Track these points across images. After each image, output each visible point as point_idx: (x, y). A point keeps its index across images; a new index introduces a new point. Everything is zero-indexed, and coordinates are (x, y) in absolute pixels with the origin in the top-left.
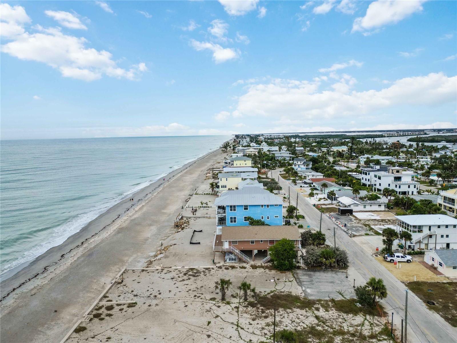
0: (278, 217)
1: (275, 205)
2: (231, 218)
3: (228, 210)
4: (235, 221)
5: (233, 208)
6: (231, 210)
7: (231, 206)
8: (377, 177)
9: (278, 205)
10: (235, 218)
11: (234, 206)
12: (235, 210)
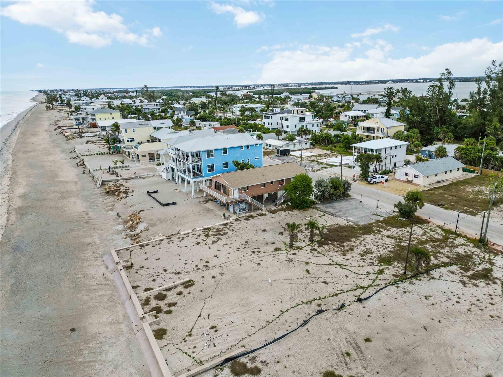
0: (258, 158)
1: (255, 145)
2: (209, 166)
3: (203, 156)
4: (213, 170)
5: (210, 153)
6: (208, 156)
7: (208, 152)
8: (284, 119)
9: (258, 145)
10: (213, 166)
11: (212, 151)
12: (212, 156)
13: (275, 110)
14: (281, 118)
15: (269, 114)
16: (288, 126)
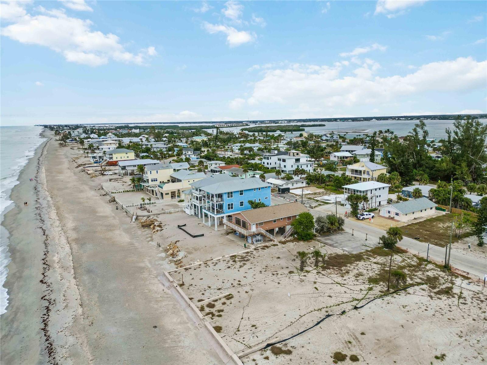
4: (232, 208)
6: (229, 197)
7: (228, 193)
10: (232, 205)
11: (231, 193)
12: (232, 196)
13: (273, 152)
14: (279, 160)
15: (268, 156)
16: (285, 166)
